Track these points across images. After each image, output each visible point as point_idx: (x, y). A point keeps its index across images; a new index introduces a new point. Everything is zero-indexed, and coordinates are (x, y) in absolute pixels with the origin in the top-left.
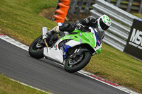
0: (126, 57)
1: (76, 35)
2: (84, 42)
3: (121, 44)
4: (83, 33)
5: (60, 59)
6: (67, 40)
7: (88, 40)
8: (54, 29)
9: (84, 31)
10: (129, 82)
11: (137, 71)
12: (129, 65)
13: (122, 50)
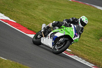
1: (62, 29)
2: (66, 34)
5: (50, 45)
6: (55, 33)
8: (48, 25)
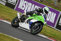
0: (6, 7)
1: (35, 17)
2: (39, 20)
3: (4, 2)
4: (38, 16)
7: (41, 19)
9: (39, 15)
10: (8, 18)
11: (11, 13)
12: (7, 11)
13: (5, 5)
